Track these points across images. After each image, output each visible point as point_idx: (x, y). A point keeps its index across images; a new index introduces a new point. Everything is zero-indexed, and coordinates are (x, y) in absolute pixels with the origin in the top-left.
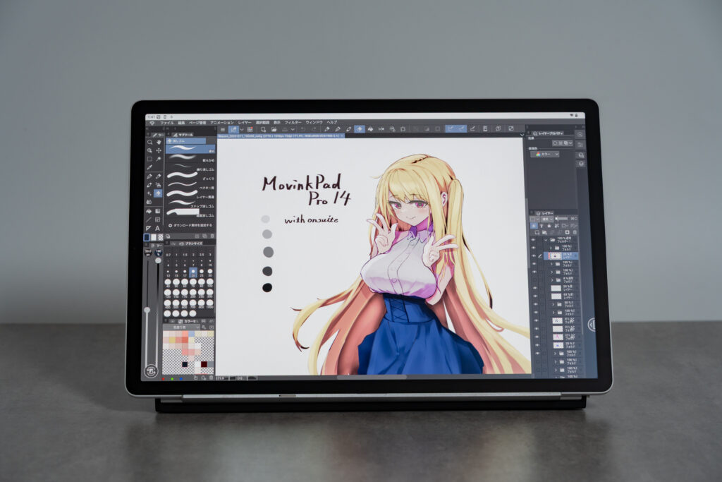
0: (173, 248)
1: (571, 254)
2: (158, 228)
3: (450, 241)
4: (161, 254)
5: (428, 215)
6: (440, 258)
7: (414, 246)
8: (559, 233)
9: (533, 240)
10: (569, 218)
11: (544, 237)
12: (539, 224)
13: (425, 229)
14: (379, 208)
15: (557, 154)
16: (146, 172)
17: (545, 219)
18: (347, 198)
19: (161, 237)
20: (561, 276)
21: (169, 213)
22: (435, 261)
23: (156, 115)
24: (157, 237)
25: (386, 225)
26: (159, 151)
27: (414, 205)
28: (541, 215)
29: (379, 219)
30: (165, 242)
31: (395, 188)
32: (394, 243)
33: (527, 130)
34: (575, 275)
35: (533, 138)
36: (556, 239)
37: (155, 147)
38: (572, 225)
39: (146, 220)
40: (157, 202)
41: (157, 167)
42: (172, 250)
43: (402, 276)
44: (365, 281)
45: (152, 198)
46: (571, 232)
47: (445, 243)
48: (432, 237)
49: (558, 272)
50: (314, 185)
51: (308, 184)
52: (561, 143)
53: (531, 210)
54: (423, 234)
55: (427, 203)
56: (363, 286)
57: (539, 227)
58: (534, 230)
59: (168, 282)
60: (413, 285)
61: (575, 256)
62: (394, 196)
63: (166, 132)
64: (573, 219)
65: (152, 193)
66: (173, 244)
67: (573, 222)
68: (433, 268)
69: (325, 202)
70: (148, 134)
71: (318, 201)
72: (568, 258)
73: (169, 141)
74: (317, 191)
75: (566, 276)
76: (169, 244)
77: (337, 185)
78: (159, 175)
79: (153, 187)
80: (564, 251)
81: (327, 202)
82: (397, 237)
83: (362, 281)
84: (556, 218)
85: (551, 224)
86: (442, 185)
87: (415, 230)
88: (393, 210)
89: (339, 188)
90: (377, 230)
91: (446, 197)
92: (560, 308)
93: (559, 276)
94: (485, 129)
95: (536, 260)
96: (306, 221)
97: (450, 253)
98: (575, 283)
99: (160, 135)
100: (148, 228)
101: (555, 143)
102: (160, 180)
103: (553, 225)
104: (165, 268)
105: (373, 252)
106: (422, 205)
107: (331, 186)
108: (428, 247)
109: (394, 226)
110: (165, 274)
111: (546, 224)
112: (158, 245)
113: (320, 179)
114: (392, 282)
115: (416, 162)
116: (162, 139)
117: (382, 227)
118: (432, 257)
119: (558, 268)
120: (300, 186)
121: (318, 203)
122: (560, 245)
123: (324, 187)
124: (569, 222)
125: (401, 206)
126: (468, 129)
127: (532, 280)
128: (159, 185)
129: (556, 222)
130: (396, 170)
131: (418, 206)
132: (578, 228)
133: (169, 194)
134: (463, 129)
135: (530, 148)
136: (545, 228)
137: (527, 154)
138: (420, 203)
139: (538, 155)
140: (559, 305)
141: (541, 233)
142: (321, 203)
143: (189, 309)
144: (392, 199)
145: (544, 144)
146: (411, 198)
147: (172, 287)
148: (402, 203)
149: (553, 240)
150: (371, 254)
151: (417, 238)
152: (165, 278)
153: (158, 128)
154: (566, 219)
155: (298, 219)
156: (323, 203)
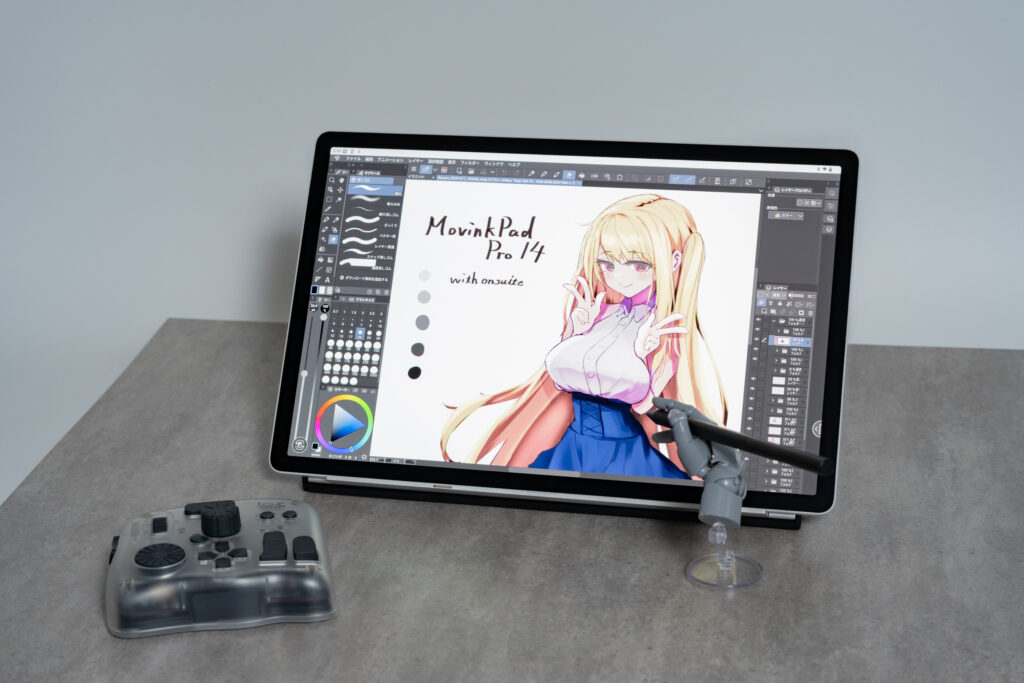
0: (342, 303)
1: (802, 339)
2: (328, 280)
3: (677, 323)
4: (327, 310)
5: (650, 283)
6: (660, 346)
7: (625, 326)
8: (791, 313)
9: (758, 319)
10: (806, 296)
11: (771, 317)
12: (768, 300)
13: (644, 303)
14: (583, 269)
15: (801, 216)
16: (323, 214)
17: (776, 295)
18: (540, 253)
19: (330, 291)
20: (786, 366)
21: (342, 263)
22: (652, 350)
23: (342, 149)
24: (326, 290)
25: (589, 293)
26: (340, 190)
27: (633, 266)
28: (772, 290)
29: (580, 284)
30: (335, 296)
31: (609, 242)
32: (597, 320)
33: (767, 185)
34: (804, 366)
35: (773, 195)
36: (787, 321)
37: (337, 185)
38: (808, 304)
39: (317, 270)
40: (331, 249)
41: (337, 209)
42: (341, 306)
43: (602, 370)
44: (550, 373)
45: (326, 244)
46: (806, 312)
47: (669, 325)
48: (653, 315)
49: (784, 361)
50: (496, 231)
51: (489, 230)
52: (807, 203)
53: (760, 283)
54: (640, 310)
55: (651, 266)
56: (545, 379)
57: (768, 304)
58: (761, 308)
59: (331, 343)
60: (616, 382)
61: (806, 342)
62: (605, 252)
63: (351, 169)
64: (810, 296)
65: (327, 238)
66: (343, 299)
67: (809, 300)
68: (648, 360)
69: (508, 256)
70: (331, 170)
71: (499, 254)
72: (798, 344)
73: (353, 179)
74: (499, 239)
75: (792, 366)
76: (338, 299)
77: (528, 233)
78: (337, 219)
79: (330, 232)
80: (795, 336)
81: (511, 257)
82: (603, 311)
83: (546, 372)
84: (790, 295)
85: (782, 301)
86: (676, 240)
87: (629, 303)
88: (601, 273)
89: (530, 237)
90: (575, 300)
91: (679, 258)
92: (780, 406)
93: (784, 366)
94: (717, 182)
95: (759, 343)
96: (479, 281)
97: (675, 339)
98: (803, 376)
99: (344, 172)
100: (317, 279)
101: (800, 203)
102: (337, 225)
103: (784, 302)
104: (331, 327)
105: (567, 332)
106: (644, 268)
107: (520, 234)
108: (645, 328)
109: (601, 296)
110: (329, 333)
111: (776, 301)
112: (326, 300)
113: (506, 223)
114: (588, 376)
115: (642, 205)
116: (345, 177)
117: (584, 297)
118: (649, 345)
119: (785, 356)
120: (478, 232)
121: (499, 257)
122: (790, 328)
123: (510, 234)
124: (805, 300)
125: (613, 268)
126: (697, 180)
127: (751, 368)
128: (335, 230)
129: (789, 299)
130: (613, 215)
131: (638, 269)
132: (815, 309)
133: (345, 241)
134: (690, 180)
135: (768, 208)
136: (775, 306)
137: (764, 213)
138: (641, 265)
139: (777, 216)
140: (781, 401)
141: (769, 311)
142: (502, 256)
143: (350, 375)
144: (603, 257)
145: (786, 203)
146: (629, 257)
147: (335, 349)
148: (616, 264)
149: (782, 321)
150: (562, 334)
151: (631, 315)
152: (329, 338)
153: (343, 164)
154: (802, 296)
155: (469, 279)
156: (506, 257)
